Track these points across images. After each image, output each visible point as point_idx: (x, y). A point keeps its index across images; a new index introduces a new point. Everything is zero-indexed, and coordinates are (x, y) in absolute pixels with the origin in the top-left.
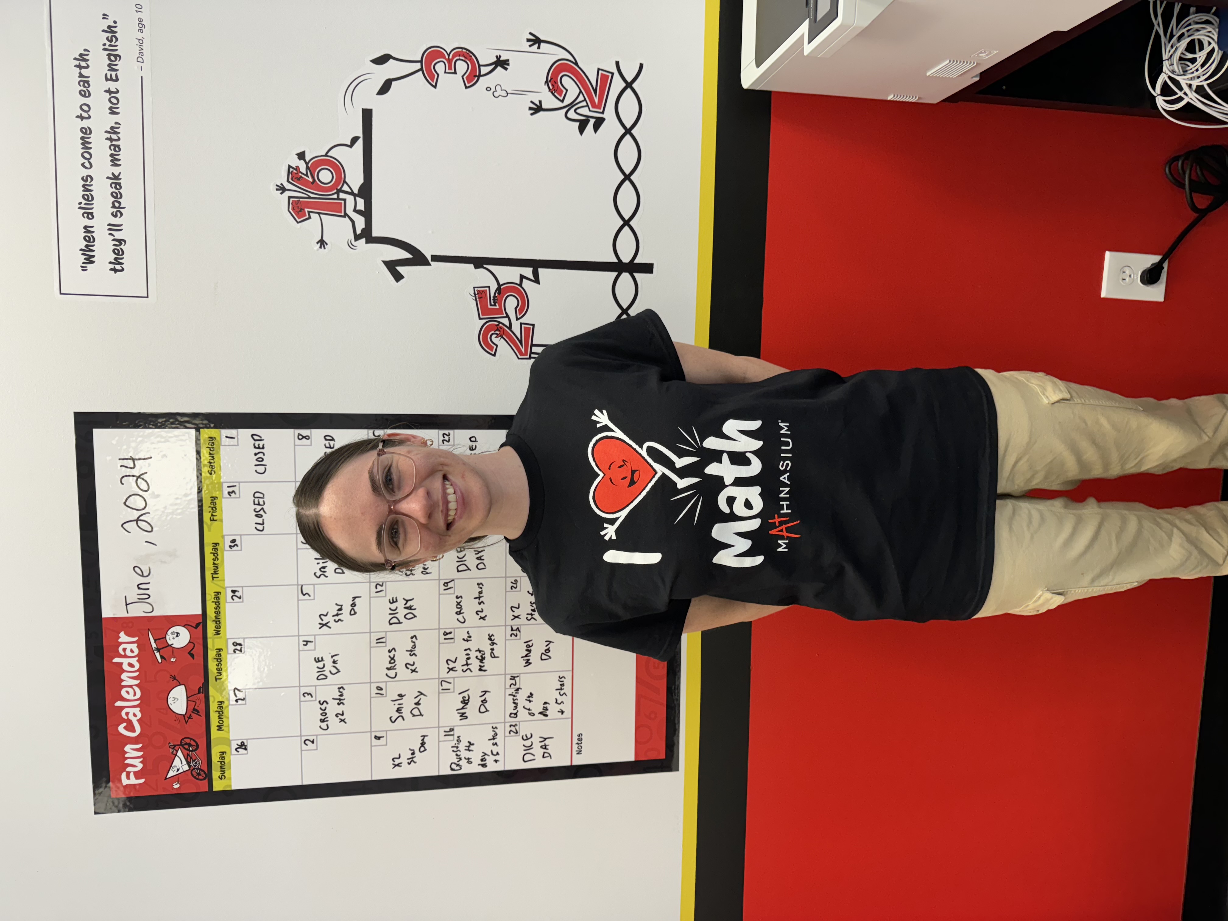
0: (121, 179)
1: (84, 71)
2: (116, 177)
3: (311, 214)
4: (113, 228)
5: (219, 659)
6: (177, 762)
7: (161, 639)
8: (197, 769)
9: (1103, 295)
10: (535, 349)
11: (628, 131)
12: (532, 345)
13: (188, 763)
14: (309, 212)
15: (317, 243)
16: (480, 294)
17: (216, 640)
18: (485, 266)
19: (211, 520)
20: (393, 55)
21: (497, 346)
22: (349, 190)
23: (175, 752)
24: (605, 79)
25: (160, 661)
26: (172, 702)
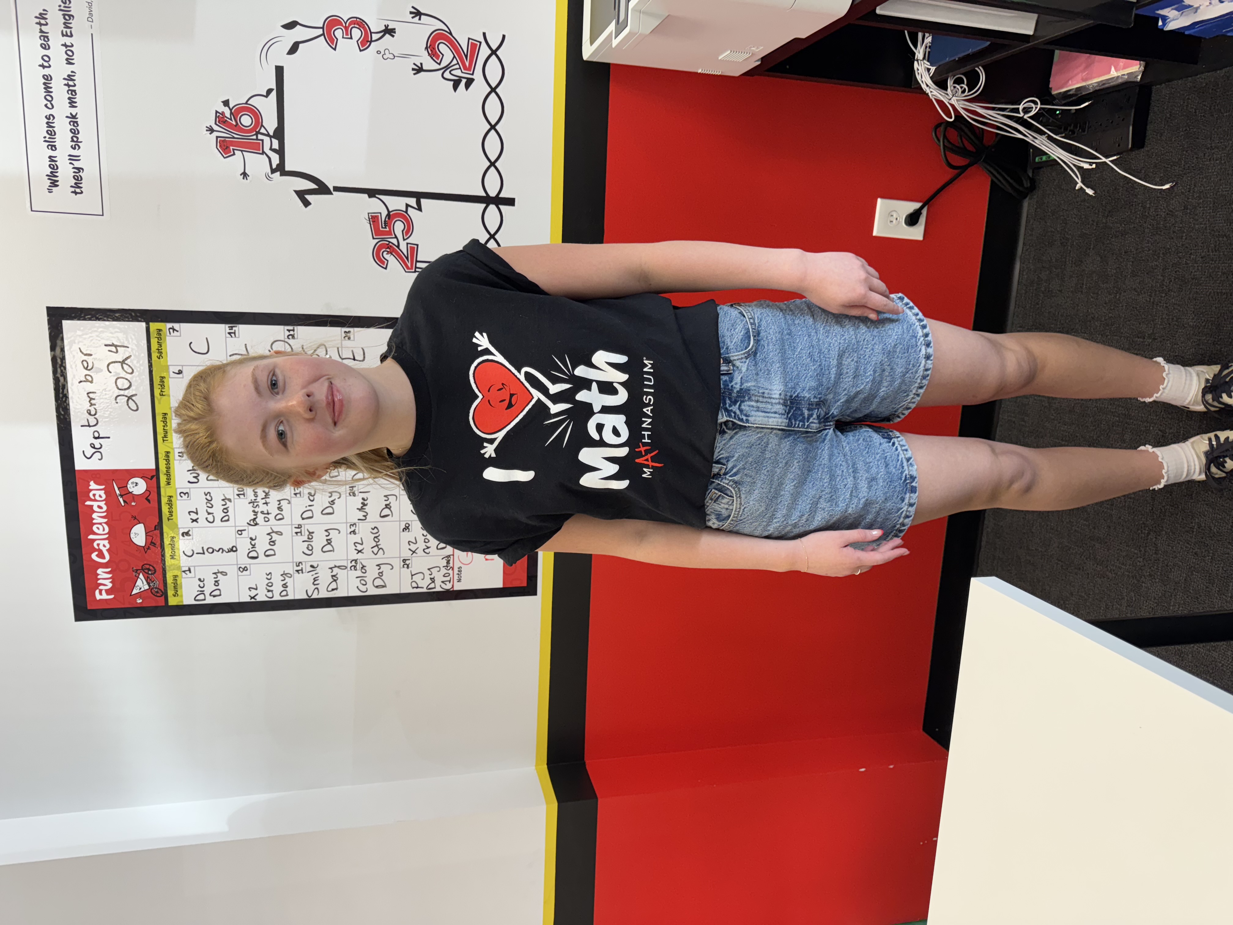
0: (77, 118)
1: (44, 28)
2: (74, 117)
3: (235, 151)
4: (73, 158)
5: (170, 504)
6: (139, 583)
7: (123, 487)
8: (156, 588)
9: (875, 233)
10: (419, 265)
11: (493, 90)
12: (417, 261)
13: (148, 584)
14: (233, 150)
15: (241, 175)
16: (374, 219)
17: (167, 489)
18: (377, 196)
19: (160, 395)
20: (300, 22)
21: (388, 261)
22: (266, 133)
23: (137, 575)
24: (474, 47)
25: (123, 504)
26: (134, 537)
